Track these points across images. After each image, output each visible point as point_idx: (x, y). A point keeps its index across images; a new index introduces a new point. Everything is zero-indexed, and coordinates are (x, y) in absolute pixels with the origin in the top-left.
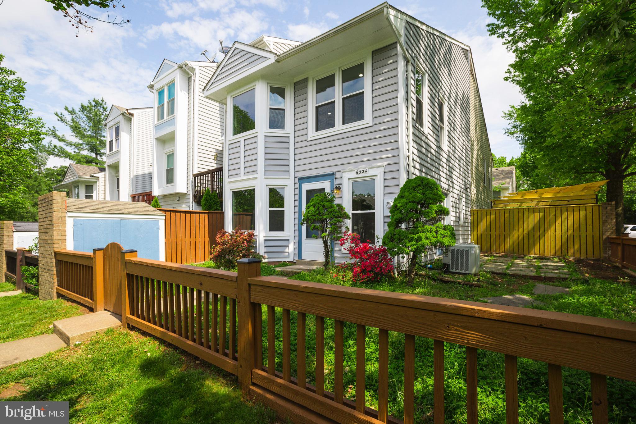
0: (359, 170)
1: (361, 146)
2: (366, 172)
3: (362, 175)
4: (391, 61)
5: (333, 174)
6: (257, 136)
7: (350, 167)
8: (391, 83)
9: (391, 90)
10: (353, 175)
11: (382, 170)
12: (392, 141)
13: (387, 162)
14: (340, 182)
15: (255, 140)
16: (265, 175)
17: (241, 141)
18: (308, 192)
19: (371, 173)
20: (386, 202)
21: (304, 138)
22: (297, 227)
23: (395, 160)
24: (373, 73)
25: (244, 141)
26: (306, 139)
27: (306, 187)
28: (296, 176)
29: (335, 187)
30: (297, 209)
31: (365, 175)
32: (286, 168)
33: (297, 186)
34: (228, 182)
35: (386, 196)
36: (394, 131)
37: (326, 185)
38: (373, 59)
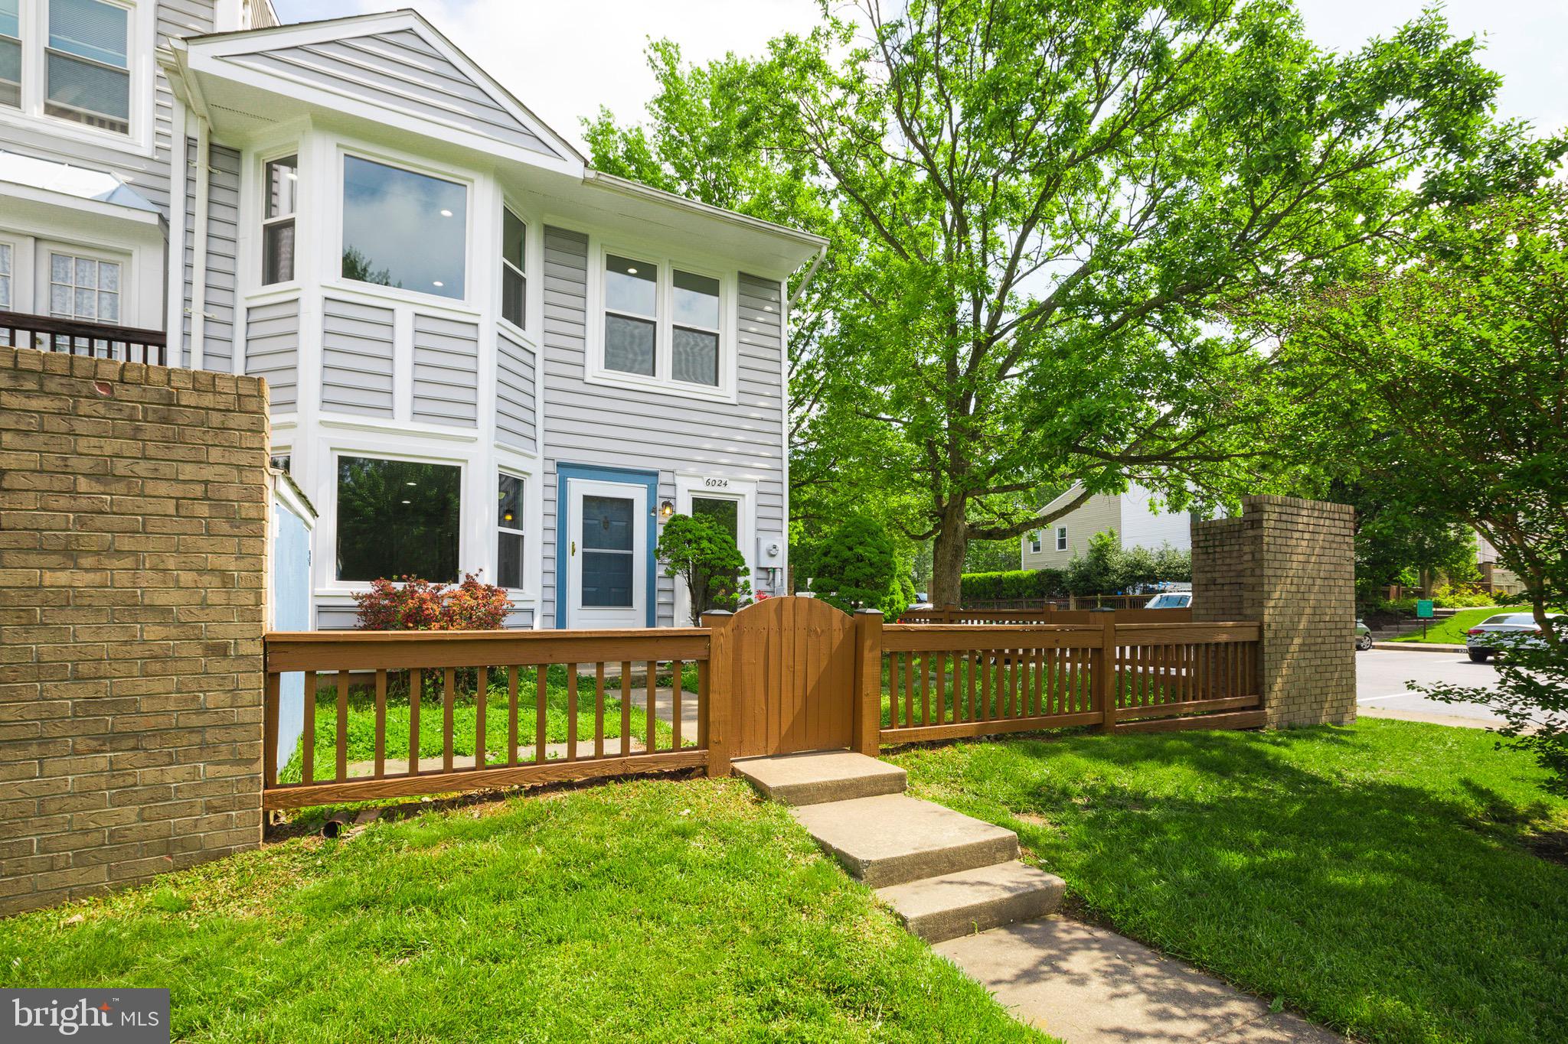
0: (712, 479)
1: (714, 435)
2: (725, 484)
3: (716, 489)
4: (768, 308)
5: (656, 474)
7: (692, 469)
10: (699, 485)
12: (771, 443)
13: (762, 477)
14: (672, 494)
15: (468, 332)
16: (497, 438)
17: (397, 312)
18: (587, 500)
19: (733, 488)
20: (765, 544)
21: (576, 372)
22: (551, 580)
23: (776, 476)
24: (739, 311)
25: (411, 316)
26: (580, 375)
27: (580, 488)
28: (548, 455)
29: (660, 502)
30: (552, 537)
31: (722, 489)
32: (528, 430)
33: (553, 480)
34: (321, 422)
35: (761, 535)
36: (775, 428)
37: (637, 493)
38: (740, 287)
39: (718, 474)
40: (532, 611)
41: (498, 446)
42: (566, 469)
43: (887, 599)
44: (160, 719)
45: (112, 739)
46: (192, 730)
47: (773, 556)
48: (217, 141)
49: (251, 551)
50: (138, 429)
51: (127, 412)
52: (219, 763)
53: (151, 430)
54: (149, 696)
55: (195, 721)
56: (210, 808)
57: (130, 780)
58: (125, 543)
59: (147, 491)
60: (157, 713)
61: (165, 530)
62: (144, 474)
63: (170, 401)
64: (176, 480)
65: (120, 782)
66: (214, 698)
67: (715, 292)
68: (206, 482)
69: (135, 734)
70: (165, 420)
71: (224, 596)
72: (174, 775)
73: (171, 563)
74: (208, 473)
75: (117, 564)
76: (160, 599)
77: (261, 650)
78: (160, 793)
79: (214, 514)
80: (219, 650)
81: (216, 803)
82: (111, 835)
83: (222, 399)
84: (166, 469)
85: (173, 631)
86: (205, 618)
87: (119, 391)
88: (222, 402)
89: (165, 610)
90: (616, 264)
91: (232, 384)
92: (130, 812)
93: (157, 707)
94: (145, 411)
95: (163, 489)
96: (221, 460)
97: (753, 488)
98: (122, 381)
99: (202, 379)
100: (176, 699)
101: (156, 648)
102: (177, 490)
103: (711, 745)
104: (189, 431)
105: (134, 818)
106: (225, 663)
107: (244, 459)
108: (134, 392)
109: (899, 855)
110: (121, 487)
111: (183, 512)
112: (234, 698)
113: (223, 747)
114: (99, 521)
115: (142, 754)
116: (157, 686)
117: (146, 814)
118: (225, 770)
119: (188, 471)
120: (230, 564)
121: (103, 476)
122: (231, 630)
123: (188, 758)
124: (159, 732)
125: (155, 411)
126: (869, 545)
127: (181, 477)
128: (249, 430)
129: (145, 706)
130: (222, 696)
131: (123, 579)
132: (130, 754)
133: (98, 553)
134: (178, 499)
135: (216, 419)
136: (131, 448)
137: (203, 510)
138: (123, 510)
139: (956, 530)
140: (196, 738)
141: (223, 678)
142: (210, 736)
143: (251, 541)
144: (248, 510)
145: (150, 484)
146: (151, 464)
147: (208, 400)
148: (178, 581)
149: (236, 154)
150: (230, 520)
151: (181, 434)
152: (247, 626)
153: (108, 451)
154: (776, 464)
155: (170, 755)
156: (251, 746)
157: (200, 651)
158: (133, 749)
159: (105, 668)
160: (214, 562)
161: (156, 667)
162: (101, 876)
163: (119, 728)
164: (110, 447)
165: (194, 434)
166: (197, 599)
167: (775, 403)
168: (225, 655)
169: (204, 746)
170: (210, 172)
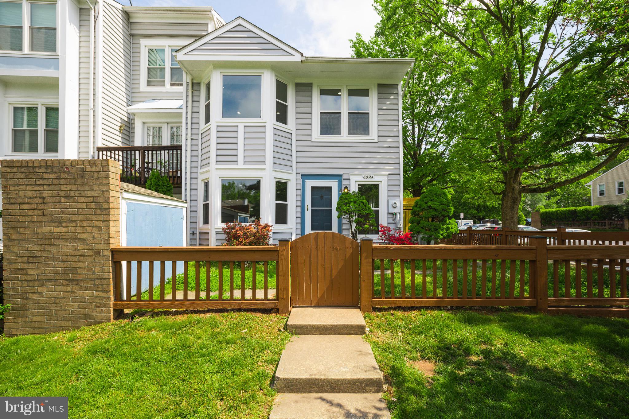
0: (366, 175)
1: (367, 156)
2: (373, 177)
3: (368, 180)
4: (392, 97)
5: (341, 176)
6: (265, 126)
7: (356, 172)
8: (393, 113)
9: (392, 119)
10: (360, 178)
11: (386, 177)
12: (394, 157)
13: (390, 173)
14: (348, 183)
15: (262, 129)
16: (273, 168)
17: (239, 127)
18: (313, 188)
19: (376, 179)
20: (391, 202)
21: (308, 138)
22: (299, 221)
23: (396, 172)
24: (378, 101)
25: (243, 127)
26: (310, 139)
27: (310, 184)
28: (298, 172)
29: (343, 187)
30: (300, 204)
31: (371, 179)
32: (289, 163)
33: (300, 181)
34: (216, 169)
35: (389, 198)
36: (396, 150)
37: (333, 184)
38: (378, 90)
39: (368, 173)
40: (291, 233)
41: (274, 171)
42: (305, 177)
43: (445, 227)
44: (83, 276)
45: (71, 281)
46: (91, 280)
47: (395, 207)
48: (194, 81)
49: (106, 219)
50: (75, 181)
51: (73, 175)
52: (99, 291)
53: (79, 180)
54: (80, 268)
55: (92, 277)
56: (97, 306)
57: (76, 295)
58: (73, 218)
59: (78, 201)
60: (82, 274)
61: (83, 213)
62: (78, 195)
63: (83, 171)
64: (86, 197)
65: (73, 295)
66: (96, 269)
67: (367, 95)
68: (94, 197)
69: (77, 280)
70: (83, 177)
71: (99, 235)
72: (87, 294)
73: (85, 224)
74: (94, 193)
75: (72, 225)
76: (82, 236)
77: (110, 254)
78: (83, 300)
79: (96, 207)
80: (98, 253)
81: (98, 305)
82: (72, 311)
83: (97, 168)
84: (83, 193)
85: (86, 247)
86: (94, 242)
87: (71, 169)
88: (97, 169)
89: (83, 240)
90: (324, 92)
91: (100, 163)
92: (76, 305)
93: (82, 272)
94: (77, 175)
95: (82, 200)
96: (98, 189)
97: (386, 178)
98: (71, 166)
99: (92, 162)
100: (87, 269)
101: (81, 252)
102: (86, 200)
103: (279, 299)
104: (89, 180)
105: (77, 307)
106: (100, 258)
107: (103, 188)
108: (74, 169)
109: (297, 377)
110: (71, 200)
111: (88, 207)
112: (103, 270)
113: (100, 286)
114: (67, 211)
115: (79, 287)
116: (82, 265)
117: (80, 306)
118: (100, 294)
119: (89, 193)
120: (100, 224)
121: (67, 197)
122: (101, 247)
123: (91, 289)
124: (83, 280)
125: (80, 174)
126: (436, 201)
127: (87, 196)
128: (105, 178)
129: (79, 271)
130: (99, 269)
131: (73, 229)
132: (76, 286)
133: (66, 222)
134: (86, 203)
135: (96, 175)
136: (73, 187)
137: (93, 206)
138: (72, 207)
139: (513, 189)
140: (92, 283)
141: (99, 263)
142: (97, 282)
143: (106, 216)
144: (105, 205)
145: (79, 198)
146: (79, 192)
147: (94, 169)
148: (87, 230)
149: (199, 84)
150: (100, 209)
151: (87, 181)
152: (106, 245)
153: (68, 189)
154: (397, 166)
155: (86, 287)
156: (108, 286)
157: (93, 254)
158: (77, 285)
159: (69, 258)
160: (96, 223)
161: (81, 258)
162: (69, 324)
163: (73, 278)
164: (69, 187)
165: (90, 180)
166: (92, 236)
167: (396, 139)
168: (100, 255)
169: (95, 285)
170: (192, 92)
